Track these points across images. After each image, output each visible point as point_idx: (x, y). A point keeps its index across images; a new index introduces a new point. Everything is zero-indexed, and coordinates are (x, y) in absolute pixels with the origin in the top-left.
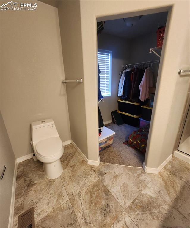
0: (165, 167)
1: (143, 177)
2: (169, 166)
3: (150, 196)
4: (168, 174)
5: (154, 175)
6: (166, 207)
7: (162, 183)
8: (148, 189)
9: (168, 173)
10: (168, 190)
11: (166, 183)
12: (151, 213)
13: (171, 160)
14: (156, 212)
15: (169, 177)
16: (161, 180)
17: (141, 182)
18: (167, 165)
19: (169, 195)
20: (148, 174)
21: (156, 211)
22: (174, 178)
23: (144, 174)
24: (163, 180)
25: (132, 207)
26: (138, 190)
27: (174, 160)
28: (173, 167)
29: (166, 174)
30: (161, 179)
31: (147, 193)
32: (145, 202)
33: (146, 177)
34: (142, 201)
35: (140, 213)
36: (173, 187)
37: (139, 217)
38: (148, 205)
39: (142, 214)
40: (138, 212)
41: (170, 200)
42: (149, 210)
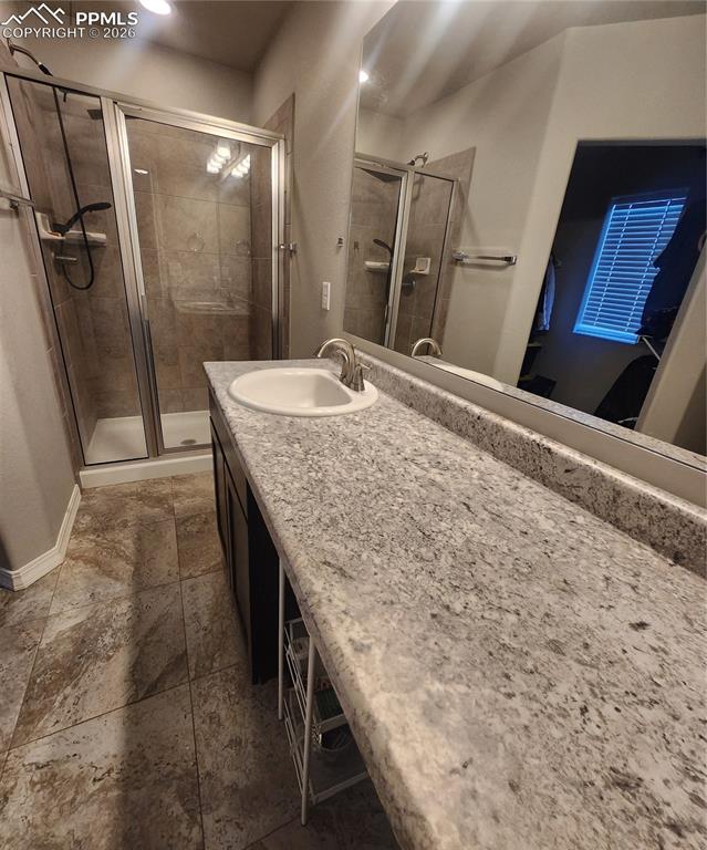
0: (76, 532)
2: (86, 520)
3: (73, 629)
4: (91, 540)
5: (55, 572)
6: (124, 607)
7: (89, 570)
8: (57, 619)
9: (91, 537)
10: (109, 574)
11: (97, 564)
12: (97, 656)
13: (84, 503)
15: (97, 544)
16: (81, 567)
17: (19, 628)
18: (76, 521)
19: (117, 579)
20: (32, 586)
21: (108, 640)
22: (109, 537)
23: (18, 597)
24: (87, 561)
25: (30, 714)
26: (22, 656)
27: (89, 498)
28: (95, 515)
29: (86, 544)
30: (81, 563)
31: (59, 630)
32: (66, 655)
33: (30, 600)
34: (57, 664)
35: (68, 690)
36: (119, 556)
37: (71, 700)
38: (78, 652)
39: (75, 685)
40: (60, 698)
41: (125, 587)
42: (88, 658)
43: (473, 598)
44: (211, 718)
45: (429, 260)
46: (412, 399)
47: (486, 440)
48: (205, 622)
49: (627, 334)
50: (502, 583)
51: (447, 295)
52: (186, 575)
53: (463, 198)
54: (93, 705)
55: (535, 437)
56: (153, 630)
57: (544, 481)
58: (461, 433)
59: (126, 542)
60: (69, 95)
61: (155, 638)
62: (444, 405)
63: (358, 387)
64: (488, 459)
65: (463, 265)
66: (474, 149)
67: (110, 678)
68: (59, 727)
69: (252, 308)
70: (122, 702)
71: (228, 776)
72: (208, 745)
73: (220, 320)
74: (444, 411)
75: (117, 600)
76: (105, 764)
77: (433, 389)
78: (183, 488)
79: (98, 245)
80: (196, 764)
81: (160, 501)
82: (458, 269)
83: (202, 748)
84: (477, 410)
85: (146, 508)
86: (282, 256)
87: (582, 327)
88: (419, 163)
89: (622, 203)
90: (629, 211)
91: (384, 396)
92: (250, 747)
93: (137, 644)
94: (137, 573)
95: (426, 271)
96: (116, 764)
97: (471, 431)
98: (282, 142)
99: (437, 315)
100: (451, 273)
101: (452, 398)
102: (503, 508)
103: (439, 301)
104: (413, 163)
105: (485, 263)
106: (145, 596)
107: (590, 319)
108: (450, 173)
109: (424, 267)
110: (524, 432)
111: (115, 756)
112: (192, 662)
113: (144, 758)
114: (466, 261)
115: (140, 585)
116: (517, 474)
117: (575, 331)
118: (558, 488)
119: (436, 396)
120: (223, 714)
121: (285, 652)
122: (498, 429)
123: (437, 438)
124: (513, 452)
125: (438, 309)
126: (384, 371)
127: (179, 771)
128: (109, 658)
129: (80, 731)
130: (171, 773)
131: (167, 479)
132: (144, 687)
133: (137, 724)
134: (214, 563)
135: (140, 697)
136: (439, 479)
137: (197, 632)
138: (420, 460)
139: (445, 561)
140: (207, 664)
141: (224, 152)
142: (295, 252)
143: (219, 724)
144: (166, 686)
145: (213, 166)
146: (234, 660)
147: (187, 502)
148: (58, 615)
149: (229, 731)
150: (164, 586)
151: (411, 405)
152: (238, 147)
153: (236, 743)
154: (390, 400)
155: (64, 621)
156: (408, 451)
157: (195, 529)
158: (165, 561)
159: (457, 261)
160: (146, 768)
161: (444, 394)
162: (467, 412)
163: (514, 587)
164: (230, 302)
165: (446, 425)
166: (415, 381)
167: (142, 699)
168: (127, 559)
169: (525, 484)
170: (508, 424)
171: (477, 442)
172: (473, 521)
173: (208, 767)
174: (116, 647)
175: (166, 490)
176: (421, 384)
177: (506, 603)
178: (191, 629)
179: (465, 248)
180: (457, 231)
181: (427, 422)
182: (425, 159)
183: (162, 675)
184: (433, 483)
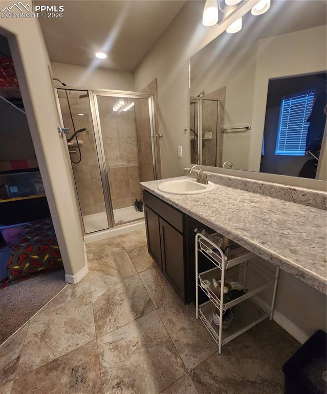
0: (89, 260)
1: (79, 291)
2: (91, 256)
3: (103, 295)
5: (87, 276)
6: (119, 285)
7: (100, 273)
9: (96, 262)
10: (108, 274)
11: (103, 271)
12: (116, 304)
13: (88, 249)
14: (118, 298)
15: (99, 264)
16: (96, 273)
17: (82, 297)
18: (88, 256)
19: (112, 276)
20: (80, 282)
22: (103, 260)
23: (77, 286)
24: (98, 271)
25: (99, 326)
26: (87, 307)
27: (89, 247)
28: (94, 253)
29: (95, 264)
31: (97, 296)
32: (104, 305)
33: (82, 287)
34: (101, 309)
35: (110, 317)
36: (109, 267)
37: (112, 320)
38: (108, 303)
39: (112, 315)
40: (108, 320)
41: (117, 278)
42: (113, 305)
43: (289, 231)
44: (170, 322)
45: (211, 133)
46: (229, 184)
47: (267, 192)
48: (154, 287)
49: (300, 152)
50: (296, 227)
51: (222, 146)
52: (139, 271)
53: (223, 107)
54: (122, 322)
55: (287, 186)
56: (134, 293)
57: (294, 201)
58: (254, 192)
59: (111, 262)
60: (71, 91)
61: (136, 295)
62: (245, 183)
63: (206, 183)
64: (270, 199)
65: (227, 133)
66: (225, 87)
67: (124, 310)
68: (112, 330)
69: (140, 162)
70: (132, 319)
71: (184, 341)
72: (172, 331)
73: (127, 169)
74: (246, 185)
75: (115, 284)
76: (135, 340)
77: (239, 178)
78: (125, 239)
79: (81, 145)
80: (170, 337)
81: (118, 245)
82: (225, 135)
83: (170, 331)
84: (261, 182)
85: (113, 248)
86: (155, 139)
87: (278, 152)
88: (201, 95)
89: (287, 98)
90: (291, 101)
91: (217, 185)
92: (189, 330)
93: (130, 298)
94: (119, 273)
95: (211, 138)
96: (139, 340)
97: (259, 190)
98: (152, 96)
99: (218, 155)
100: (222, 137)
101: (248, 180)
102: (284, 210)
103: (218, 149)
104: (199, 96)
105: (236, 131)
106: (126, 281)
107: (281, 148)
108: (215, 98)
109: (209, 136)
110: (283, 186)
111: (137, 337)
112: (154, 303)
113: (149, 337)
114: (227, 131)
115: (123, 277)
116: (283, 201)
117: (276, 154)
118: (301, 202)
119: (241, 180)
120: (174, 320)
121: (199, 287)
122: (272, 187)
123: (247, 195)
124: (279, 194)
125: (218, 152)
126: (214, 176)
127: (164, 341)
128: (121, 304)
129: (120, 330)
130: (161, 341)
131: (117, 236)
132: (139, 314)
133: (141, 326)
134: (148, 266)
135: (139, 316)
136: (256, 205)
137: (152, 291)
138: (246, 201)
139: (274, 224)
140: (160, 302)
141: (122, 103)
142: (161, 137)
143: (174, 323)
144: (147, 312)
145: (115, 109)
146: (170, 300)
147: (129, 244)
148: (94, 291)
149: (179, 325)
150: (132, 276)
151: (229, 186)
152: (127, 100)
153: (183, 329)
154: (220, 186)
155: (98, 294)
156: (239, 200)
157: (136, 254)
158: (129, 268)
159: (224, 131)
160: (151, 340)
161: (245, 179)
162: (257, 184)
163: (301, 227)
164: (129, 161)
165: (248, 190)
166: (230, 177)
167: (140, 317)
168: (113, 268)
169: (288, 203)
170: (275, 184)
171: (263, 193)
172: (277, 215)
173: (175, 338)
174: (122, 300)
175: (119, 241)
176: (233, 177)
177: (300, 231)
178: (149, 291)
179: (227, 126)
180: (222, 120)
181: (239, 191)
182: (204, 94)
183: (144, 308)
184: (255, 207)
